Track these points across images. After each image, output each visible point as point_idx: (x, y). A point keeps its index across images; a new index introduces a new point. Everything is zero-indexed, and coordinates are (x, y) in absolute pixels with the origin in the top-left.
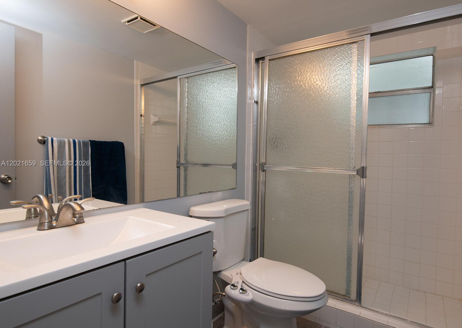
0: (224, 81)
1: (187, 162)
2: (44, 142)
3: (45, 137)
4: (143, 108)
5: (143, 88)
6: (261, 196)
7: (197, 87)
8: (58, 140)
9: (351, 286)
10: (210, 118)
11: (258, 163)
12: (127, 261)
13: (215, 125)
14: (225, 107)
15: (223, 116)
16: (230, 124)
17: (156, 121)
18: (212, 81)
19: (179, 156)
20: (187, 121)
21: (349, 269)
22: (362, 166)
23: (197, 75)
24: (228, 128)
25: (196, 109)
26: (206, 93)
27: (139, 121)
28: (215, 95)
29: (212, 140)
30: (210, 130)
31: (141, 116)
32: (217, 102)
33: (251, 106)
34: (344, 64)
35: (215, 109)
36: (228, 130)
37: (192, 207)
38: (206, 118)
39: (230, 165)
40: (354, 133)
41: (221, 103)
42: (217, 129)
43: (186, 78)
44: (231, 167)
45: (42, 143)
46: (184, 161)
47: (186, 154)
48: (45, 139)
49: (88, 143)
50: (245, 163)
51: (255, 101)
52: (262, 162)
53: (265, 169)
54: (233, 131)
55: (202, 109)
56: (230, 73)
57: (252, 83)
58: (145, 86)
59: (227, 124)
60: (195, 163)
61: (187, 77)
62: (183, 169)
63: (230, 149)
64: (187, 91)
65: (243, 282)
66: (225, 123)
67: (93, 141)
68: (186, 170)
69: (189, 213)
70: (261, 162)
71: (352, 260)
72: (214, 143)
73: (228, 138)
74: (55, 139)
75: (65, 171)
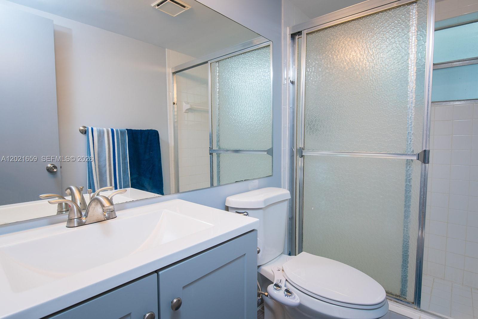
0: (257, 62)
1: (219, 148)
2: (84, 132)
3: (86, 127)
4: (175, 96)
5: (175, 75)
6: (300, 184)
7: (228, 70)
8: (97, 130)
9: (407, 286)
10: (242, 102)
11: (295, 148)
12: (160, 273)
13: (248, 109)
14: (259, 90)
15: (256, 99)
16: (264, 107)
17: (188, 109)
18: (244, 63)
19: (211, 142)
20: (219, 107)
21: (405, 267)
22: (424, 149)
23: (228, 58)
24: (262, 112)
25: (228, 93)
26: (238, 76)
27: (172, 109)
28: (248, 77)
29: (245, 125)
30: (243, 114)
31: (174, 104)
32: (250, 85)
33: (287, 87)
34: (401, 30)
35: (247, 92)
36: (261, 114)
37: (228, 196)
38: (239, 102)
39: (265, 151)
40: (413, 111)
41: (253, 86)
42: (250, 113)
43: (216, 62)
44: (266, 153)
45: (84, 133)
46: (216, 147)
47: (219, 141)
48: (86, 129)
49: (125, 131)
50: (281, 148)
51: (291, 81)
52: (300, 147)
53: (303, 154)
54: (267, 115)
55: (234, 93)
56: (263, 52)
57: (288, 61)
58: (177, 74)
59: (261, 108)
60: (228, 149)
61: (218, 61)
62: (216, 155)
63: (264, 134)
64: (219, 76)
65: (286, 280)
66: (259, 107)
67: (129, 129)
68: (218, 156)
69: (225, 203)
70: (298, 147)
71: (409, 257)
72: (247, 129)
73: (262, 122)
74: (95, 129)
75: (106, 160)
